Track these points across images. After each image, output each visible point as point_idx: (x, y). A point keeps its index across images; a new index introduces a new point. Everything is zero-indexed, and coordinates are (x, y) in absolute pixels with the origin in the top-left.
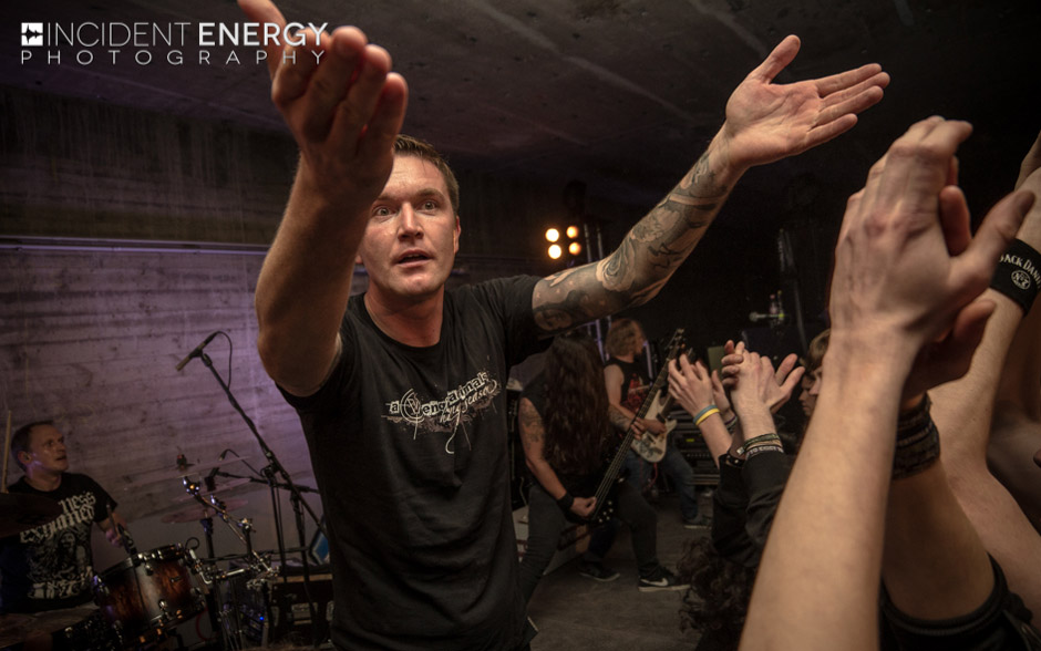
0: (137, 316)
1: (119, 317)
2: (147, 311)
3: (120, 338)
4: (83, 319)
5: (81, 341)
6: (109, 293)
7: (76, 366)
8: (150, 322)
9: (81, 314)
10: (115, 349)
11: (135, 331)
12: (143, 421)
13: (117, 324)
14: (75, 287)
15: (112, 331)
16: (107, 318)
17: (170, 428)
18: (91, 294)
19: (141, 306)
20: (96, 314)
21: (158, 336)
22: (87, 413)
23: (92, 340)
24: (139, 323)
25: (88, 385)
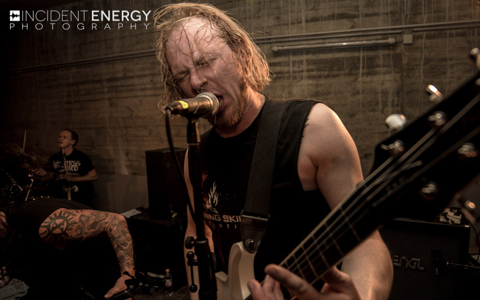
0: (149, 86)
1: (143, 86)
2: (154, 84)
3: (143, 96)
4: (131, 88)
5: (130, 97)
6: (140, 76)
7: (128, 107)
8: (155, 89)
9: (130, 86)
10: (141, 101)
11: (148, 93)
12: (150, 134)
13: (142, 90)
14: (129, 74)
15: (140, 93)
16: (139, 87)
17: (161, 139)
18: (133, 77)
19: (152, 81)
20: (134, 85)
21: (157, 95)
22: (131, 127)
23: (134, 97)
24: (150, 89)
25: (132, 115)
